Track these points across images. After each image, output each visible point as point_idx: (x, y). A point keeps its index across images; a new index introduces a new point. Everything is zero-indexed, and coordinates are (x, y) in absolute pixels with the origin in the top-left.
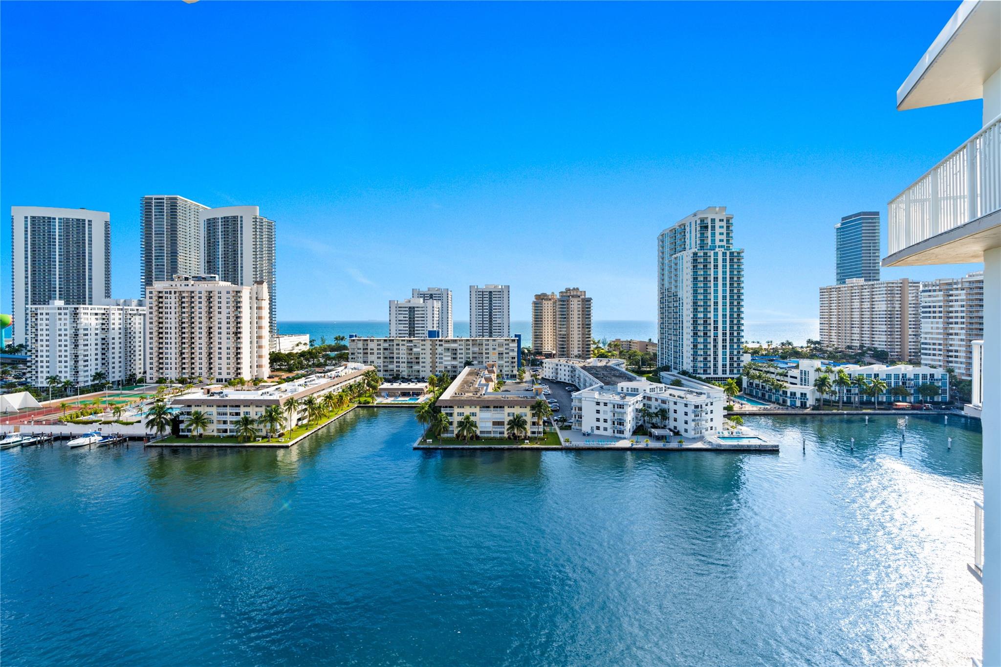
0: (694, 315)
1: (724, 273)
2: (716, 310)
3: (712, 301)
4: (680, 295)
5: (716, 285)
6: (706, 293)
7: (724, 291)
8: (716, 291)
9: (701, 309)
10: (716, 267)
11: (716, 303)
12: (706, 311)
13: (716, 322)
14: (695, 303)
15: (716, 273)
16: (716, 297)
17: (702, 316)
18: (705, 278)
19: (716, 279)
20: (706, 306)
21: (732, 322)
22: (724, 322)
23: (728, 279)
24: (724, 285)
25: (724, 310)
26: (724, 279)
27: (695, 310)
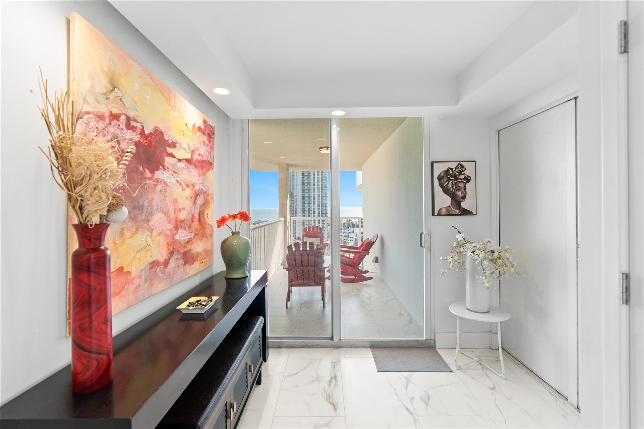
0: (303, 205)
1: (318, 181)
2: (314, 202)
3: (312, 197)
4: (295, 194)
5: (314, 188)
6: (309, 193)
7: (318, 192)
8: (314, 192)
9: (306, 202)
10: (314, 178)
11: (314, 199)
12: (309, 203)
13: (314, 209)
14: (303, 199)
15: (314, 181)
16: (314, 195)
17: (307, 206)
18: (309, 184)
19: (314, 185)
20: (309, 200)
21: (322, 209)
22: (319, 209)
23: (320, 185)
24: (318, 188)
25: (318, 202)
26: (318, 185)
27: (304, 202)
